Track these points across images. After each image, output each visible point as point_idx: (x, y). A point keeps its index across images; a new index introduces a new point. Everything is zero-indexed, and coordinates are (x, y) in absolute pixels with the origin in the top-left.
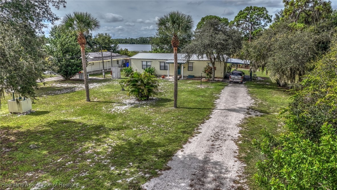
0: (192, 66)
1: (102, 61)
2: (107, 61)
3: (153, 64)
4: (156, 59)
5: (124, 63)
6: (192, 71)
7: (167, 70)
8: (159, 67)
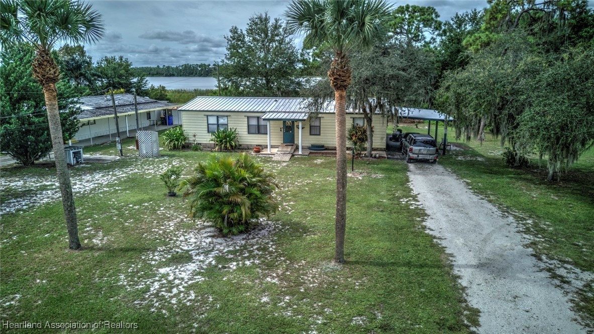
0: (318, 125)
1: (113, 116)
2: (126, 116)
3: (232, 122)
4: (238, 112)
5: (162, 116)
6: (320, 135)
7: (267, 134)
8: (247, 128)
